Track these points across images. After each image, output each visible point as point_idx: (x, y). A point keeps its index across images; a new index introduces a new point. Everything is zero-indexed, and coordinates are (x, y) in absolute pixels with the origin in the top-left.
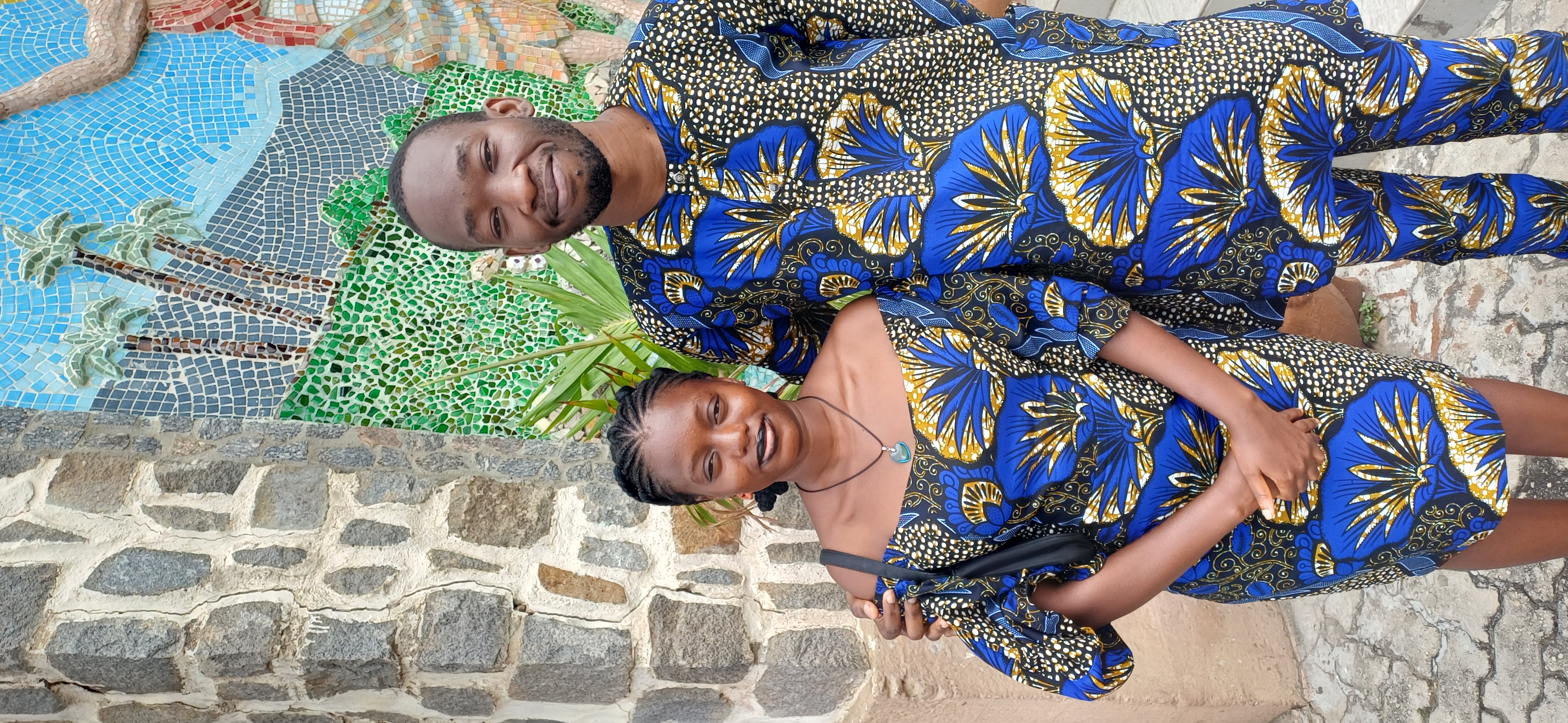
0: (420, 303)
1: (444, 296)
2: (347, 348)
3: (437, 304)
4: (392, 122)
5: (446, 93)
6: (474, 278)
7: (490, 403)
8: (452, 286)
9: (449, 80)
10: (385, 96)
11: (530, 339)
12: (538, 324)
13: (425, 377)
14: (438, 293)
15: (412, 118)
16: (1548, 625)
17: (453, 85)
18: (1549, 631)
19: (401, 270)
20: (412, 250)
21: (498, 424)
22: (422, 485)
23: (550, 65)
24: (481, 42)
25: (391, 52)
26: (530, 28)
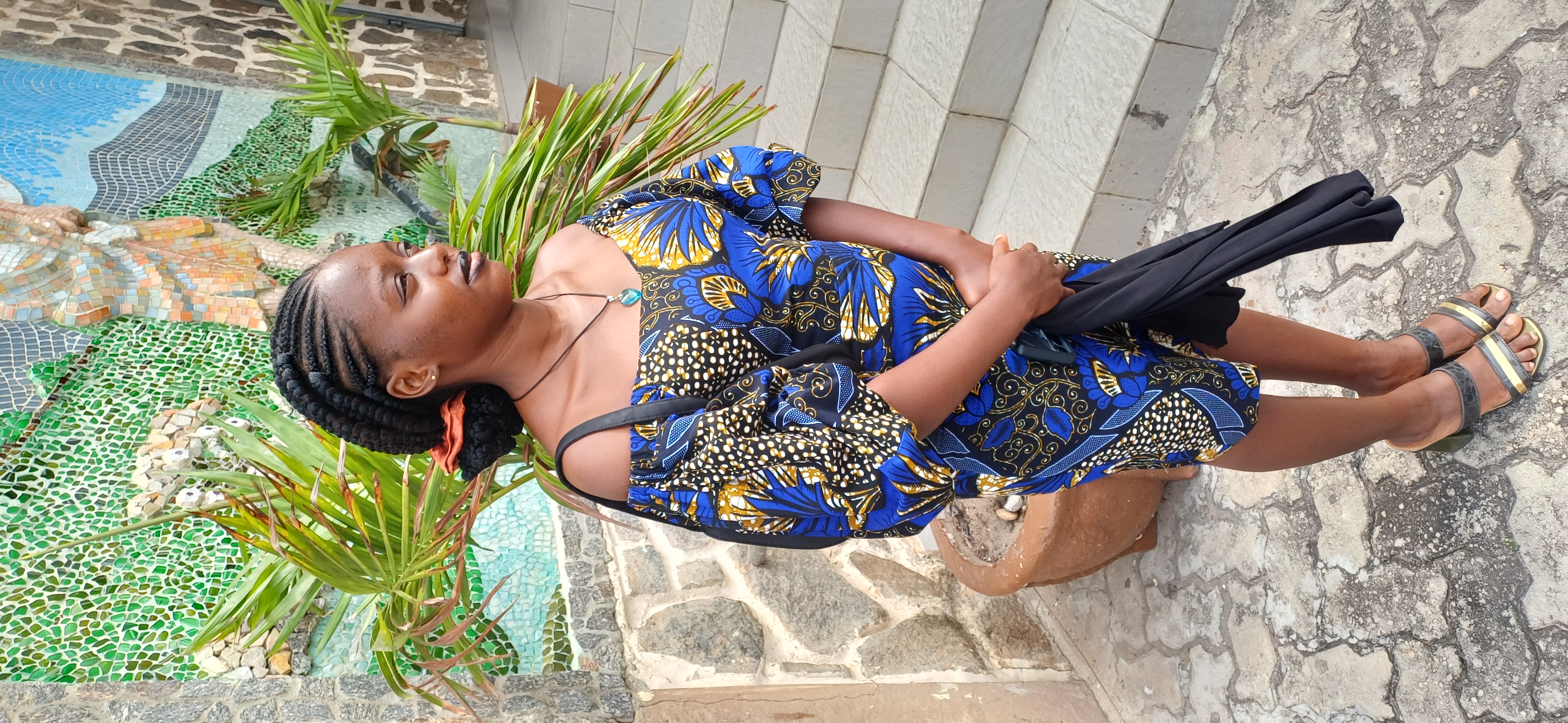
0: (53, 544)
3: (76, 544)
4: (42, 369)
5: (116, 342)
6: (131, 515)
7: (138, 647)
8: (100, 525)
9: (121, 331)
10: (37, 347)
11: (200, 574)
12: (212, 559)
13: (48, 624)
14: (79, 533)
15: (69, 365)
16: (1454, 663)
17: (126, 335)
18: (1457, 670)
19: (31, 512)
20: (50, 490)
21: (148, 671)
23: (246, 314)
24: (164, 294)
25: (50, 305)
26: (223, 280)
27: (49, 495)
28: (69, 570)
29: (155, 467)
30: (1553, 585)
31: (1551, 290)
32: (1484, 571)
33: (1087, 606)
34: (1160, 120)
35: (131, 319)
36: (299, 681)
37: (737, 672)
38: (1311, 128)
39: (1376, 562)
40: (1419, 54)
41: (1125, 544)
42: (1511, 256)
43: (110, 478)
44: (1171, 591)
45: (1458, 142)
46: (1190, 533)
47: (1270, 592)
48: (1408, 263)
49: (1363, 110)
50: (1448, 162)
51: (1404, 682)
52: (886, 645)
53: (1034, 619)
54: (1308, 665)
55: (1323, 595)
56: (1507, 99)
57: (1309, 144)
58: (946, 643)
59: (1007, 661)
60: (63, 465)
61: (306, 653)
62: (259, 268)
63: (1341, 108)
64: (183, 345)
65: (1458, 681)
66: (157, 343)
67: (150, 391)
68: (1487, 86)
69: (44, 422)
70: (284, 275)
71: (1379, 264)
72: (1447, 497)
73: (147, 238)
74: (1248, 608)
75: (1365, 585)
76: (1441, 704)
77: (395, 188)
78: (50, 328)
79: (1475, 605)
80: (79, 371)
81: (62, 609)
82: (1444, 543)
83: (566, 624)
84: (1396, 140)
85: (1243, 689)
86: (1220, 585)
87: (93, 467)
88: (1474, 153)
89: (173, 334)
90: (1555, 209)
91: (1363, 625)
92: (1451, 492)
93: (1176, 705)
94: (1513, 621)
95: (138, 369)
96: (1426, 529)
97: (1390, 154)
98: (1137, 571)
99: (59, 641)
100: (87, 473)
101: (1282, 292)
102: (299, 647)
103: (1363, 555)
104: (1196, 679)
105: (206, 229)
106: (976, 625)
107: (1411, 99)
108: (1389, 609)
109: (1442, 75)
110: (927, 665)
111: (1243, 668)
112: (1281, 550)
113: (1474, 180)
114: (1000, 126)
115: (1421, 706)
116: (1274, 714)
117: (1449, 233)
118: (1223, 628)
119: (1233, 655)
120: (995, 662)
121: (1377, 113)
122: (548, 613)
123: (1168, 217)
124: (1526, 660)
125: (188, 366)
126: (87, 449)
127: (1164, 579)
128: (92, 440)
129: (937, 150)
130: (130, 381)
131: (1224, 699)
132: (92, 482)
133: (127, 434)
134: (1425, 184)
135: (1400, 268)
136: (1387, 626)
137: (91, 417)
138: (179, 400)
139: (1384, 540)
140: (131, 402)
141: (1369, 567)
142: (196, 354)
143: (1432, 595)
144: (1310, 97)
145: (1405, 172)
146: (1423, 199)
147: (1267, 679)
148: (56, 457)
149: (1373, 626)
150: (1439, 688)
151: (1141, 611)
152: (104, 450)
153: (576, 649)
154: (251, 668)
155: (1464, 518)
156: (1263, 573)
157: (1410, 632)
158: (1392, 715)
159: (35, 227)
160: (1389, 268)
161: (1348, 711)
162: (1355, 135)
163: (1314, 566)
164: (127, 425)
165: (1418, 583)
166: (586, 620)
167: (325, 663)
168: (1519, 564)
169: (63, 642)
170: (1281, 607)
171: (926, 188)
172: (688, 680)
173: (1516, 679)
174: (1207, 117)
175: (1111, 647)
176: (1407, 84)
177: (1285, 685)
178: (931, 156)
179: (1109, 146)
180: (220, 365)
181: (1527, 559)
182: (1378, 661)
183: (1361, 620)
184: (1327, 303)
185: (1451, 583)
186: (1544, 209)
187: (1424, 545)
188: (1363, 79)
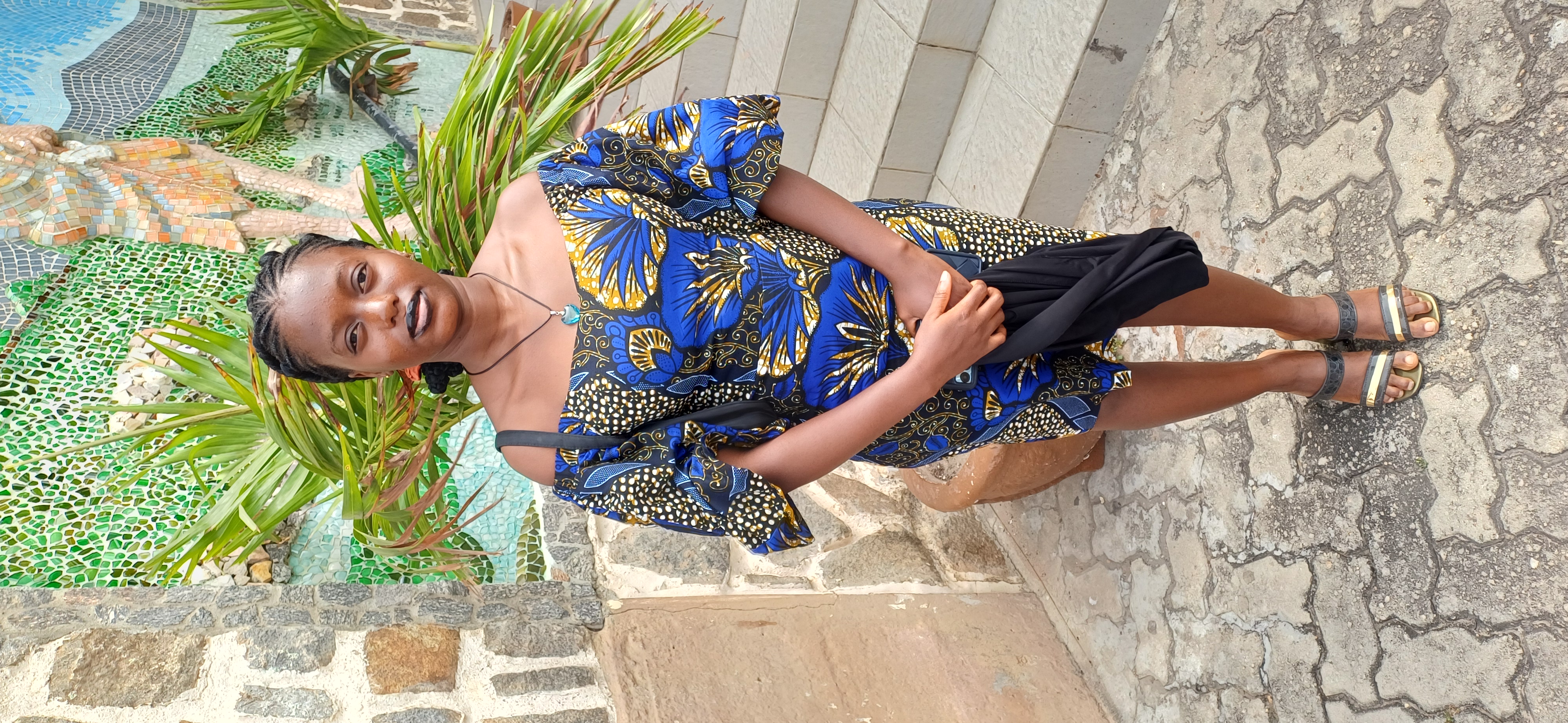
0: (36, 458)
1: (71, 450)
3: (60, 458)
4: (20, 288)
5: (94, 262)
6: (113, 431)
7: (123, 556)
9: (98, 251)
10: (14, 266)
11: (182, 487)
14: (62, 447)
15: (47, 284)
16: (1366, 573)
17: (104, 255)
18: (1368, 578)
19: (14, 426)
21: (132, 578)
22: (15, 645)
23: (224, 235)
24: (140, 214)
25: (26, 224)
26: (200, 201)
27: (31, 411)
28: (53, 482)
29: (136, 384)
30: (1455, 499)
31: (1467, 223)
32: (1396, 486)
33: (1039, 523)
34: (1118, 54)
35: (108, 240)
36: (280, 588)
37: (703, 583)
38: (1259, 64)
39: (1302, 479)
41: (1073, 463)
42: (1433, 190)
43: (91, 394)
44: (1115, 508)
45: (1391, 80)
46: (1134, 454)
47: (1205, 508)
48: (1343, 195)
49: (1307, 47)
50: (1383, 98)
51: (1321, 590)
52: (848, 559)
53: (990, 535)
54: (1237, 576)
55: (1253, 510)
56: (1437, 39)
57: (1256, 80)
58: (904, 558)
59: (963, 574)
60: (44, 382)
61: (286, 563)
62: (236, 190)
63: (1287, 45)
64: (161, 265)
65: (1369, 588)
66: (135, 263)
67: (129, 311)
68: (1419, 26)
69: (24, 339)
70: (261, 197)
71: (1315, 197)
72: (1366, 418)
73: (123, 158)
74: (1185, 523)
75: (1291, 501)
76: (1352, 610)
77: (372, 112)
78: (28, 247)
79: (1386, 518)
80: (57, 290)
81: (47, 520)
82: (1362, 461)
83: (540, 538)
84: (1336, 77)
85: (1178, 599)
86: (1160, 502)
87: (74, 383)
88: (1405, 91)
89: (150, 254)
90: (1474, 145)
91: (1287, 538)
93: (1116, 614)
94: (1418, 533)
96: (1347, 449)
97: (1330, 91)
98: (1085, 489)
99: (45, 549)
100: (68, 389)
101: (1226, 222)
102: (279, 557)
103: (1290, 473)
104: (1135, 590)
105: (183, 150)
106: (934, 541)
107: (1350, 37)
108: (1311, 523)
109: (1379, 14)
110: (886, 578)
111: (1178, 580)
112: (1216, 469)
113: (1404, 116)
114: (968, 58)
115: (1335, 612)
116: (1205, 621)
117: (1379, 167)
118: (1162, 543)
119: (1170, 567)
120: (951, 575)
121: (1320, 50)
122: (522, 528)
123: (1124, 149)
124: (1429, 568)
125: (167, 286)
126: (67, 366)
127: (1110, 496)
129: (906, 80)
130: (109, 300)
131: (1161, 608)
132: (73, 398)
133: (107, 352)
134: (1360, 120)
135: (1334, 201)
136: (1308, 539)
138: (159, 320)
139: (1309, 459)
140: (110, 321)
141: (1295, 484)
142: (174, 275)
143: (1350, 510)
144: (1259, 34)
145: (1343, 109)
146: (1357, 133)
147: (1200, 589)
148: (37, 373)
149: (1296, 539)
150: (1352, 594)
151: (1088, 527)
152: (84, 367)
153: (549, 561)
154: (233, 576)
155: (1380, 437)
156: (1199, 490)
157: (1329, 544)
158: (1309, 621)
159: (9, 146)
160: (1324, 201)
161: (1270, 617)
162: (1298, 71)
164: (107, 343)
165: (1338, 499)
166: (558, 534)
167: (305, 572)
168: (1426, 479)
170: (1214, 522)
171: (894, 119)
172: (656, 590)
173: (1418, 585)
174: (1163, 51)
175: (1060, 561)
176: (1347, 23)
177: (1215, 595)
178: (900, 86)
179: (1068, 79)
180: (199, 285)
181: (1433, 475)
182: (1299, 572)
183: (1286, 534)
184: (1266, 234)
185: (1367, 498)
186: (1464, 145)
187: (1345, 464)
188: (1308, 17)
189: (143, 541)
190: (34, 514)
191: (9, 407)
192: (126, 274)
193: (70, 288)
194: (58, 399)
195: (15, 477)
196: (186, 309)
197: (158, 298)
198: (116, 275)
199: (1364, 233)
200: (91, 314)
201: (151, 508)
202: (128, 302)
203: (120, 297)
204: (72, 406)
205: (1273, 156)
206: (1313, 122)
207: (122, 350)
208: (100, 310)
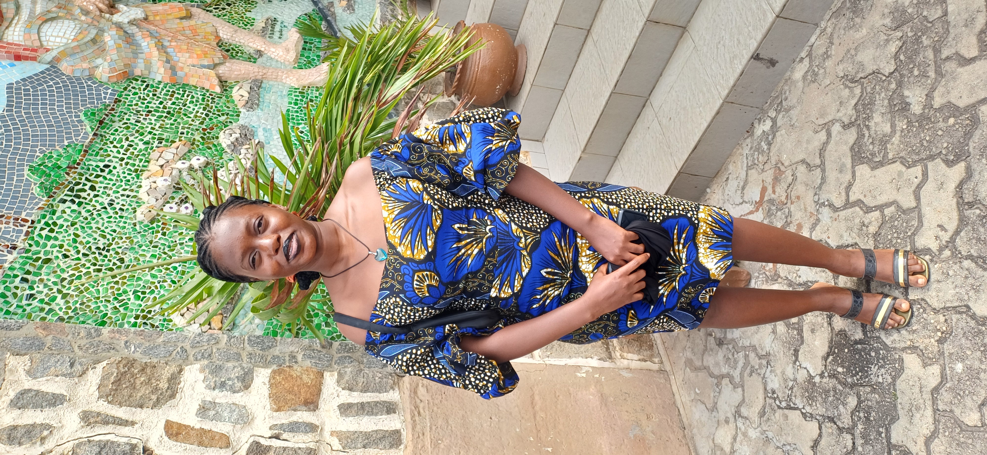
0: (95, 236)
1: (115, 231)
2: (35, 266)
3: (108, 236)
4: (89, 113)
5: (132, 96)
6: (138, 219)
7: (141, 306)
8: (121, 224)
9: (133, 88)
10: (86, 96)
11: (176, 261)
12: (182, 251)
13: (93, 287)
14: (110, 229)
15: (104, 112)
16: (849, 444)
17: (137, 91)
18: (850, 448)
19: (84, 214)
20: (94, 199)
21: (145, 321)
22: (81, 364)
23: (209, 80)
24: (159, 64)
25: (93, 68)
26: (195, 56)
27: (93, 203)
28: (104, 253)
29: (152, 187)
30: (908, 426)
31: (956, 264)
32: (877, 403)
34: (772, 63)
35: (140, 79)
36: (226, 335)
38: (858, 101)
39: (826, 374)
40: (929, 81)
42: (941, 233)
43: (127, 193)
44: (720, 343)
45: (934, 150)
47: (769, 366)
48: (888, 211)
49: (889, 103)
50: (925, 160)
51: (823, 442)
54: (779, 412)
55: (795, 380)
56: (968, 135)
57: (854, 112)
59: (625, 354)
60: (101, 182)
62: (217, 44)
63: (877, 96)
64: (170, 100)
66: (155, 97)
67: (150, 133)
68: (959, 121)
69: (90, 152)
71: (872, 205)
72: (870, 356)
73: (151, 18)
74: (756, 370)
75: (817, 385)
78: (94, 83)
79: (867, 419)
80: (110, 116)
81: (100, 278)
82: (862, 379)
84: (902, 132)
85: (744, 411)
86: (745, 351)
87: (117, 184)
88: (940, 161)
89: (164, 92)
90: (972, 216)
91: (810, 405)
92: (873, 354)
93: (709, 404)
94: (883, 435)
95: (144, 117)
96: (855, 368)
97: (896, 140)
99: (99, 298)
100: (114, 188)
102: (227, 313)
103: (820, 368)
104: (722, 395)
105: (187, 13)
107: (916, 109)
108: (826, 402)
109: (938, 102)
111: (747, 400)
112: (780, 346)
113: (936, 178)
114: (679, 31)
116: (756, 430)
117: (913, 204)
118: (742, 375)
119: (743, 391)
120: (618, 355)
121: (896, 109)
123: (767, 121)
125: (173, 115)
126: (115, 171)
128: (117, 165)
129: (637, 41)
130: (139, 124)
131: (734, 412)
132: (117, 195)
133: (137, 163)
134: (909, 167)
135: (882, 212)
136: (821, 410)
137: (116, 149)
138: (167, 140)
139: (833, 364)
140: (139, 140)
141: (822, 375)
142: (178, 107)
143: (848, 404)
144: (862, 80)
145: (901, 155)
146: (905, 175)
147: (757, 411)
148: (98, 176)
149: (816, 408)
151: (703, 347)
152: (124, 173)
154: (201, 325)
155: (875, 370)
156: (768, 354)
157: (833, 418)
159: (84, 9)
160: (876, 210)
161: (792, 445)
162: (880, 117)
163: (795, 363)
164: (137, 156)
165: (843, 395)
167: (241, 324)
168: (895, 407)
169: (101, 299)
170: (772, 377)
174: (803, 65)
175: (684, 360)
176: (917, 98)
177: (765, 418)
178: (632, 44)
179: (737, 74)
180: (192, 116)
181: (899, 406)
182: (812, 428)
183: (810, 402)
184: (838, 216)
185: (860, 402)
186: (967, 213)
187: (852, 376)
188: (894, 82)
189: (152, 296)
190: (93, 274)
191: (81, 200)
192: (150, 105)
193: (117, 115)
194: (109, 195)
195: (84, 248)
196: (183, 133)
197: (168, 124)
198: (144, 106)
199: (894, 241)
200: (129, 134)
201: (157, 274)
202: (150, 126)
203: (146, 123)
204: (116, 201)
205: (853, 167)
206: (881, 155)
207: (146, 161)
208: (134, 132)
